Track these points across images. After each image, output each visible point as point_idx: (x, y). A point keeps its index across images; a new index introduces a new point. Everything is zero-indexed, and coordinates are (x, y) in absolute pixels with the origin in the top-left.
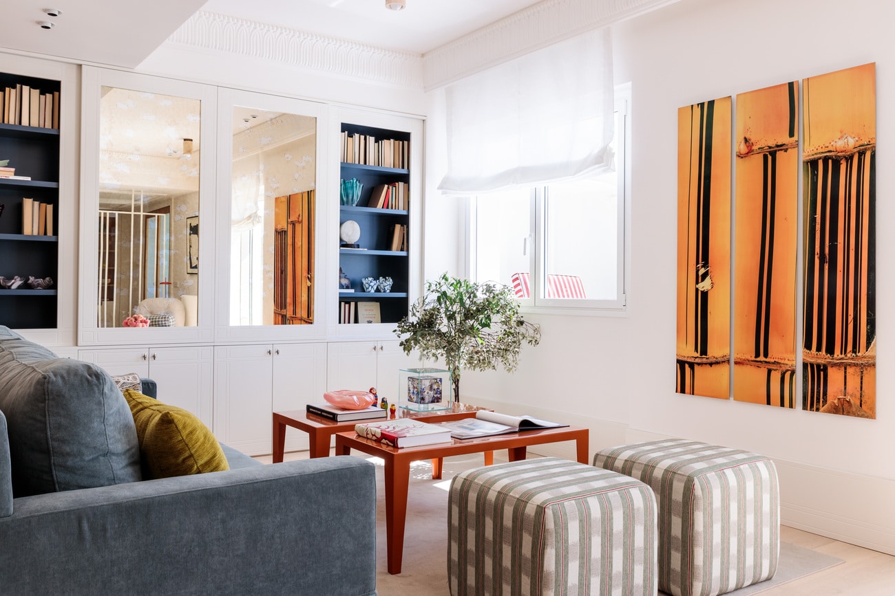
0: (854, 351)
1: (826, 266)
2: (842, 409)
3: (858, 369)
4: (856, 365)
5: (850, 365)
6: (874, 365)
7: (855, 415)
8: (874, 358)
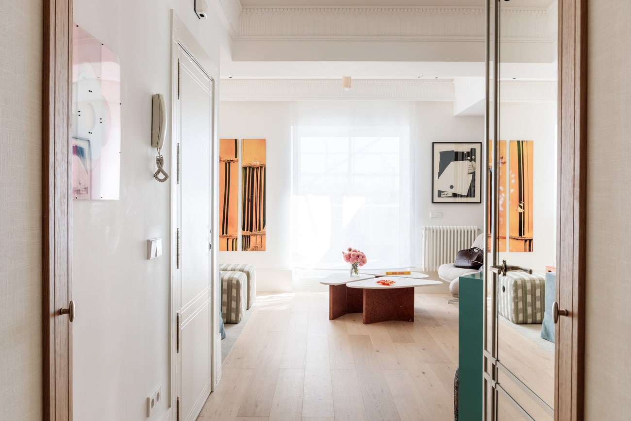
0: (259, 230)
1: (250, 203)
2: (255, 249)
3: (260, 236)
4: (259, 235)
5: (258, 235)
6: (265, 234)
7: (259, 250)
8: (265, 232)
